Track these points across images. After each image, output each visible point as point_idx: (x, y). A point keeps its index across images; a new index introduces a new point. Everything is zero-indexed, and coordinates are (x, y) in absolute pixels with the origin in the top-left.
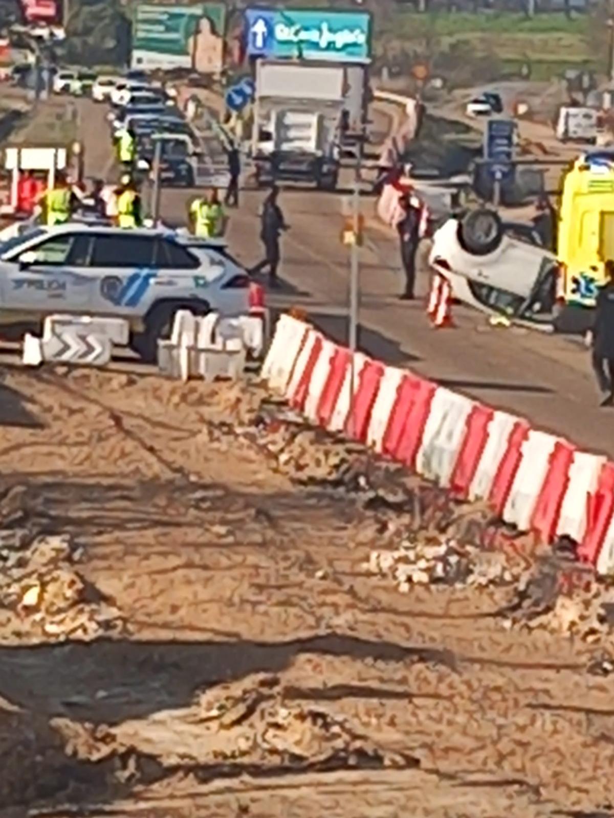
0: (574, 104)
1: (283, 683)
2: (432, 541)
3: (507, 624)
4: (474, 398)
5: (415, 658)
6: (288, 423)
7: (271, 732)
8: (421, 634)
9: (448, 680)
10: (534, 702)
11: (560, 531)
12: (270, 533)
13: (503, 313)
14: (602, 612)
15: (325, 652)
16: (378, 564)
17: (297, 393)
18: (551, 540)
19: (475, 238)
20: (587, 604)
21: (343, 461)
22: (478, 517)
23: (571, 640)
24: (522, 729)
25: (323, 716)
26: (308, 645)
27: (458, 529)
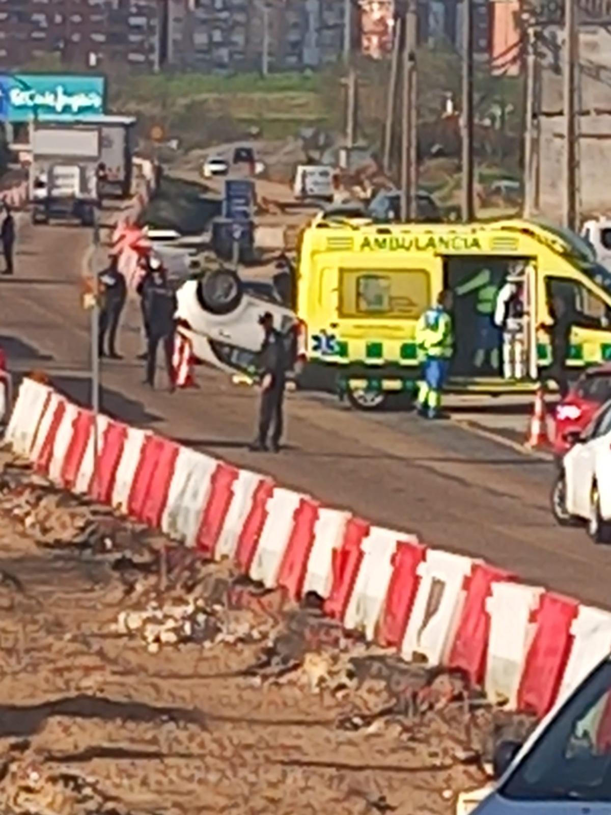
0: (311, 162)
1: (34, 746)
2: (179, 601)
3: (257, 681)
4: (217, 457)
5: (165, 717)
6: (33, 487)
7: (23, 795)
8: (171, 694)
9: (198, 740)
10: (286, 759)
11: (306, 588)
12: (19, 598)
13: (245, 371)
14: (350, 666)
15: (74, 714)
16: (127, 627)
17: (41, 456)
18: (298, 594)
19: (215, 297)
20: (335, 659)
21: (88, 523)
22: (225, 576)
23: (321, 695)
24: (273, 785)
25: (74, 778)
26: (57, 708)
27: (205, 589)
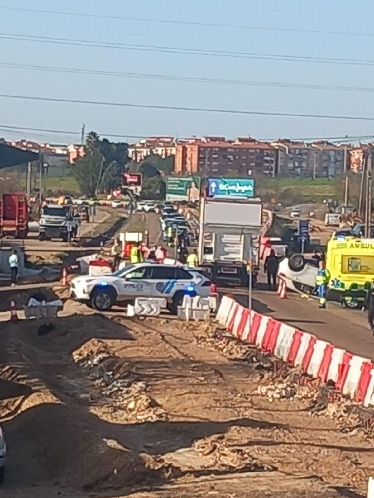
0: (331, 212)
1: (226, 437)
2: (281, 382)
3: (310, 413)
4: (295, 327)
5: (275, 427)
6: (227, 337)
7: (222, 457)
8: (277, 418)
9: (287, 436)
10: (320, 444)
11: (328, 379)
12: (220, 379)
13: (305, 293)
14: (345, 409)
15: (241, 425)
16: (261, 391)
17: (230, 325)
18: (325, 381)
19: (295, 265)
20: (339, 406)
21: (247, 351)
22: (298, 373)
23: (333, 419)
24: (316, 455)
25: (241, 451)
26: (235, 423)
27: (290, 377)
